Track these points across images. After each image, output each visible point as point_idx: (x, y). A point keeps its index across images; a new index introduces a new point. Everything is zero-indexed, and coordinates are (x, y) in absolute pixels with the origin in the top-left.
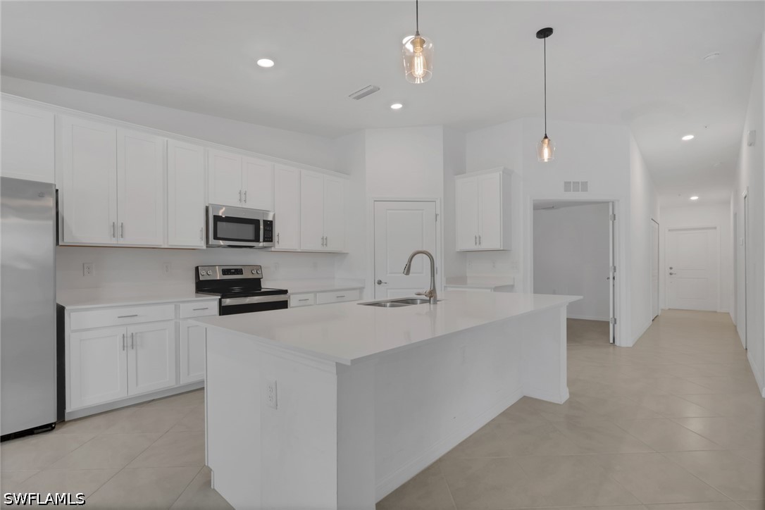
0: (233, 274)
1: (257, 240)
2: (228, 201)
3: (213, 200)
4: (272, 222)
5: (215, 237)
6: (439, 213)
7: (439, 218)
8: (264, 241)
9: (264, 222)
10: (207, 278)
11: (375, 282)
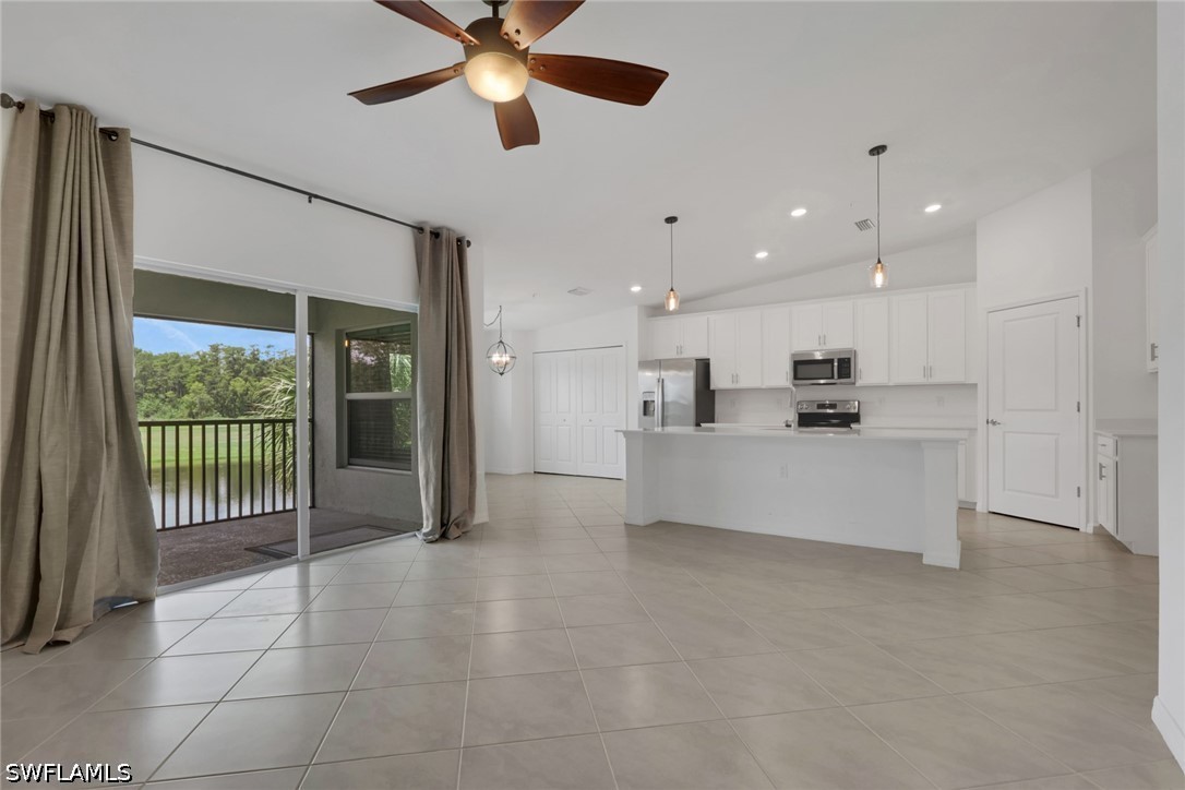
0: (827, 408)
1: (832, 378)
3: (797, 349)
4: (849, 359)
5: (796, 377)
6: (1082, 314)
7: (1082, 322)
8: (839, 377)
9: (839, 360)
10: (804, 411)
11: (988, 422)
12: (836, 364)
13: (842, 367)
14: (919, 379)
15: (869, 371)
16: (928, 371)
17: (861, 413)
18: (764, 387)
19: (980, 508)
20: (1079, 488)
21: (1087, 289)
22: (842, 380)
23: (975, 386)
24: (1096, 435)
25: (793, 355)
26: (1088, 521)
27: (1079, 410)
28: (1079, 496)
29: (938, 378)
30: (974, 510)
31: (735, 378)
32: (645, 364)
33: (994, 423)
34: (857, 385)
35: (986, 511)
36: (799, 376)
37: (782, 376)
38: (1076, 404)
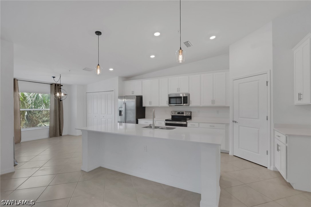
0: (181, 114)
1: (181, 103)
2: (174, 92)
3: (170, 93)
4: (187, 97)
5: (170, 103)
6: (269, 80)
7: (269, 84)
8: (184, 103)
9: (184, 97)
10: (173, 115)
11: (233, 122)
12: (182, 98)
13: (185, 100)
14: (210, 104)
15: (194, 101)
16: (213, 102)
17: (192, 116)
18: (159, 106)
19: (230, 154)
20: (267, 151)
21: (270, 70)
22: (185, 104)
23: (229, 107)
24: (274, 130)
25: (169, 95)
26: (271, 165)
27: (267, 120)
28: (267, 154)
29: (216, 104)
30: (229, 153)
31: (150, 103)
32: (121, 97)
33: (236, 122)
34: (190, 106)
35: (232, 155)
36: (171, 102)
37: (165, 102)
38: (266, 117)
